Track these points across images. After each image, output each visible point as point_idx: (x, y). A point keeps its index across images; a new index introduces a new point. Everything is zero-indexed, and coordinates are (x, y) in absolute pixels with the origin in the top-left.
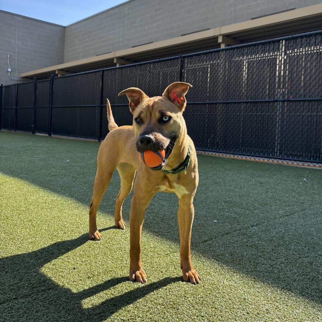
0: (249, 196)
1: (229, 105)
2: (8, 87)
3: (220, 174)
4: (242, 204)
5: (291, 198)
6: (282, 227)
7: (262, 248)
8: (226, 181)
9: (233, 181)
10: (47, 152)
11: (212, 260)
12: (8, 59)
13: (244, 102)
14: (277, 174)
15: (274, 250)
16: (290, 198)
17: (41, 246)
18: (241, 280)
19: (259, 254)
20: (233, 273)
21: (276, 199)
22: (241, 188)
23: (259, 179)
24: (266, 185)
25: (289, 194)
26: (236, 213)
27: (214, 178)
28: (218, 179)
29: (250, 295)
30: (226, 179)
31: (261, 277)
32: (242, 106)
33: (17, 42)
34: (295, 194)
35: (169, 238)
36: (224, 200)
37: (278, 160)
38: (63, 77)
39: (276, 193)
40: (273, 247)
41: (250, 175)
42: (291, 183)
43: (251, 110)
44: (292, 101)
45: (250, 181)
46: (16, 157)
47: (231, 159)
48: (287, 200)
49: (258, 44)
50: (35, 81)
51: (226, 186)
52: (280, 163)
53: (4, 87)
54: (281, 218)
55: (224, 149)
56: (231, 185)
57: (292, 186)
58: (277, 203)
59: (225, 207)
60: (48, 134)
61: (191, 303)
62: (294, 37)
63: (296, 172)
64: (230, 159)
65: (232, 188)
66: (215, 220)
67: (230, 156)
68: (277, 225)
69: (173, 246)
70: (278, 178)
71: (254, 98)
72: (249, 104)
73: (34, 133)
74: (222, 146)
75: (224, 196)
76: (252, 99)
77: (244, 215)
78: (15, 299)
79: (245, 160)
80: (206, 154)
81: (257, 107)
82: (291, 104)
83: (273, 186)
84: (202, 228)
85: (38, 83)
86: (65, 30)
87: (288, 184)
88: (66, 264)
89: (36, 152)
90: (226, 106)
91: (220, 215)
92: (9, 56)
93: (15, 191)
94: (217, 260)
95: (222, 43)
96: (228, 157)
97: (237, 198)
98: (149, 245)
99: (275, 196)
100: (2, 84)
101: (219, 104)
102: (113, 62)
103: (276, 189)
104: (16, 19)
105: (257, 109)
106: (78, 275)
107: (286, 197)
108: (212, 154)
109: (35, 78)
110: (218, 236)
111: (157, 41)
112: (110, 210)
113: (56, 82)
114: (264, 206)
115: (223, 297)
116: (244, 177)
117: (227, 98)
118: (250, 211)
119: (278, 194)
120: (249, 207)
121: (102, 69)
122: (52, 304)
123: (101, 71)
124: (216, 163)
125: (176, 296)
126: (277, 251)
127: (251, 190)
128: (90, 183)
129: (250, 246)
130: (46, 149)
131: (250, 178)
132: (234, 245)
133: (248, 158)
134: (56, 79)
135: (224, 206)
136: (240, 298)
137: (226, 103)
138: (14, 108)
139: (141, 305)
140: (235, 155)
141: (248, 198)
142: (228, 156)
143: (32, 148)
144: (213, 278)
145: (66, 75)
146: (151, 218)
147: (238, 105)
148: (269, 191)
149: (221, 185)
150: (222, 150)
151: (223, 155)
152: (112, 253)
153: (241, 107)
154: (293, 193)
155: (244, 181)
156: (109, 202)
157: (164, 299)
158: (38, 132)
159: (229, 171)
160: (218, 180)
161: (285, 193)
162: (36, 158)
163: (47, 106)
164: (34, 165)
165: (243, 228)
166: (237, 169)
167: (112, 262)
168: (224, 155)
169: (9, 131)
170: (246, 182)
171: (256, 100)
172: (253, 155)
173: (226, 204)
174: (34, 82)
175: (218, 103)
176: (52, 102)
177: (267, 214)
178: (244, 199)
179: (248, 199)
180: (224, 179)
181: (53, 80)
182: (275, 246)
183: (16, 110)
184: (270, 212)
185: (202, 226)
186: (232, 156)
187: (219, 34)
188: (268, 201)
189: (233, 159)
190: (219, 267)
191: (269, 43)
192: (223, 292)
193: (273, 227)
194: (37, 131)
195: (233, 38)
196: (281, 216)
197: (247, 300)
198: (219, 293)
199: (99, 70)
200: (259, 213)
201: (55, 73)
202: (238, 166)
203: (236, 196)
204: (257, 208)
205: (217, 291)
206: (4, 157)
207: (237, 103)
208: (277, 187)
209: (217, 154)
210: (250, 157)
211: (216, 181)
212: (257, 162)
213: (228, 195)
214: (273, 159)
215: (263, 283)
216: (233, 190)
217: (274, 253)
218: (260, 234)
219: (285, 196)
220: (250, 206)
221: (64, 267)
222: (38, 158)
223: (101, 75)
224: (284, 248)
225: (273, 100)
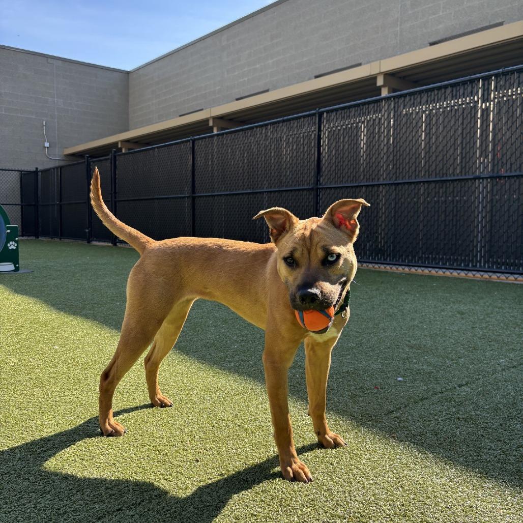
0: (445, 336)
1: (400, 187)
2: (45, 171)
3: (392, 300)
4: (437, 349)
5: (515, 337)
6: (509, 387)
7: (483, 422)
8: (405, 311)
9: (416, 312)
10: (116, 272)
11: (407, 443)
12: (44, 127)
13: (424, 182)
14: (484, 297)
15: (504, 425)
16: (513, 336)
17: (139, 425)
18: (459, 475)
19: (480, 433)
20: (443, 464)
21: (490, 340)
22: (430, 322)
23: (457, 306)
24: (469, 316)
25: (510, 331)
26: (429, 364)
27: (384, 307)
28: (391, 308)
29: (477, 500)
30: (404, 309)
31: (490, 470)
32: (422, 188)
33: (56, 99)
34: (520, 330)
35: (332, 408)
36: (407, 342)
37: (482, 273)
38: (131, 153)
39: (489, 330)
40: (501, 421)
41: (442, 300)
42: (510, 311)
43: (436, 193)
44: (505, 177)
45: (443, 310)
46: (70, 281)
47: (406, 274)
48: (509, 340)
49: (446, 87)
50: (88, 160)
51: (405, 319)
52: (486, 279)
53: (40, 171)
54: (505, 372)
55: (393, 259)
56: (414, 318)
57: (513, 316)
58: (494, 347)
59: (411, 355)
60: (112, 243)
61: (387, 515)
62: (507, 72)
63: (515, 292)
64: (404, 275)
65: (416, 323)
66: (398, 377)
67: (403, 269)
68: (500, 384)
69: (341, 422)
70: (487, 304)
71: (441, 175)
72: (433, 185)
73: (89, 242)
74: (390, 254)
75: (406, 337)
76: (438, 176)
77: (444, 367)
78: (118, 510)
79: (428, 276)
80: (365, 267)
81: (446, 188)
82: (502, 182)
83: (482, 318)
84: (381, 390)
85: (92, 163)
86: (128, 76)
87: (505, 313)
88: (182, 453)
89: (100, 273)
90: (395, 189)
91: (405, 368)
92: (46, 123)
93: (80, 338)
94: (414, 443)
95: (384, 86)
96: (399, 270)
97: (426, 339)
98: (303, 420)
99: (487, 335)
100: (37, 167)
101: (384, 186)
102: (208, 124)
103: (487, 322)
104: (53, 64)
105: (446, 192)
106: (205, 470)
107: (506, 336)
108: (373, 267)
109: (88, 155)
110: (408, 404)
111: (275, 88)
112: (233, 364)
113: (120, 161)
114: (472, 352)
115: (436, 505)
116: (433, 305)
117: (396, 175)
118: (452, 360)
119: (493, 330)
120: (450, 353)
121: (191, 138)
122: (176, 517)
123: (191, 141)
124: (382, 282)
125: (362, 503)
126: (509, 427)
127: (447, 325)
128: (193, 321)
129: (463, 418)
130: (113, 267)
131: (441, 305)
132: (436, 417)
133: (433, 272)
134: (119, 155)
135: (408, 354)
136: (463, 505)
137: (395, 184)
138: (57, 204)
139: (310, 518)
140: (411, 267)
141: (444, 339)
142: (400, 268)
143: (92, 267)
144: (414, 473)
145: (136, 150)
146: (297, 376)
147: (415, 187)
148: (477, 325)
149: (397, 319)
150: (390, 260)
151: (391, 268)
152: (249, 434)
153: (419, 190)
154: (517, 329)
155: (434, 311)
156: (227, 351)
157: (344, 508)
158: (96, 241)
159: (406, 295)
160: (391, 310)
161: (503, 328)
162: (102, 282)
163: (108, 200)
164: (100, 295)
165: (447, 390)
166: (419, 290)
167: (252, 449)
168: (394, 268)
169: (50, 239)
170: (437, 312)
171: (445, 178)
172: (441, 266)
173: (411, 350)
174: (86, 163)
175: (382, 185)
176: (115, 193)
177: (480, 365)
178: (439, 340)
179: (444, 341)
180: (401, 308)
181: (115, 157)
182: (504, 419)
183: (61, 206)
184: (485, 362)
185: (381, 388)
186: (407, 269)
187: (378, 72)
188: (478, 343)
189: (409, 274)
190: (420, 454)
191: (464, 83)
192: (435, 497)
193: (495, 387)
194: (95, 239)
195: (400, 78)
196: (504, 368)
197: (475, 509)
198: (429, 498)
199: (187, 139)
200: (467, 364)
201: (117, 146)
202: (419, 286)
203: (425, 336)
204: (463, 356)
205: (425, 495)
206: (52, 282)
207: (413, 183)
208: (488, 319)
209: (382, 267)
210: (437, 270)
211: (388, 313)
212: (448, 278)
213: (413, 335)
214: (474, 273)
215: (496, 479)
216: (417, 326)
217: (505, 430)
218: (475, 399)
219: (504, 333)
220: (450, 351)
221: (182, 459)
222: (104, 282)
223: (190, 148)
224: (519, 421)
225: (472, 177)
